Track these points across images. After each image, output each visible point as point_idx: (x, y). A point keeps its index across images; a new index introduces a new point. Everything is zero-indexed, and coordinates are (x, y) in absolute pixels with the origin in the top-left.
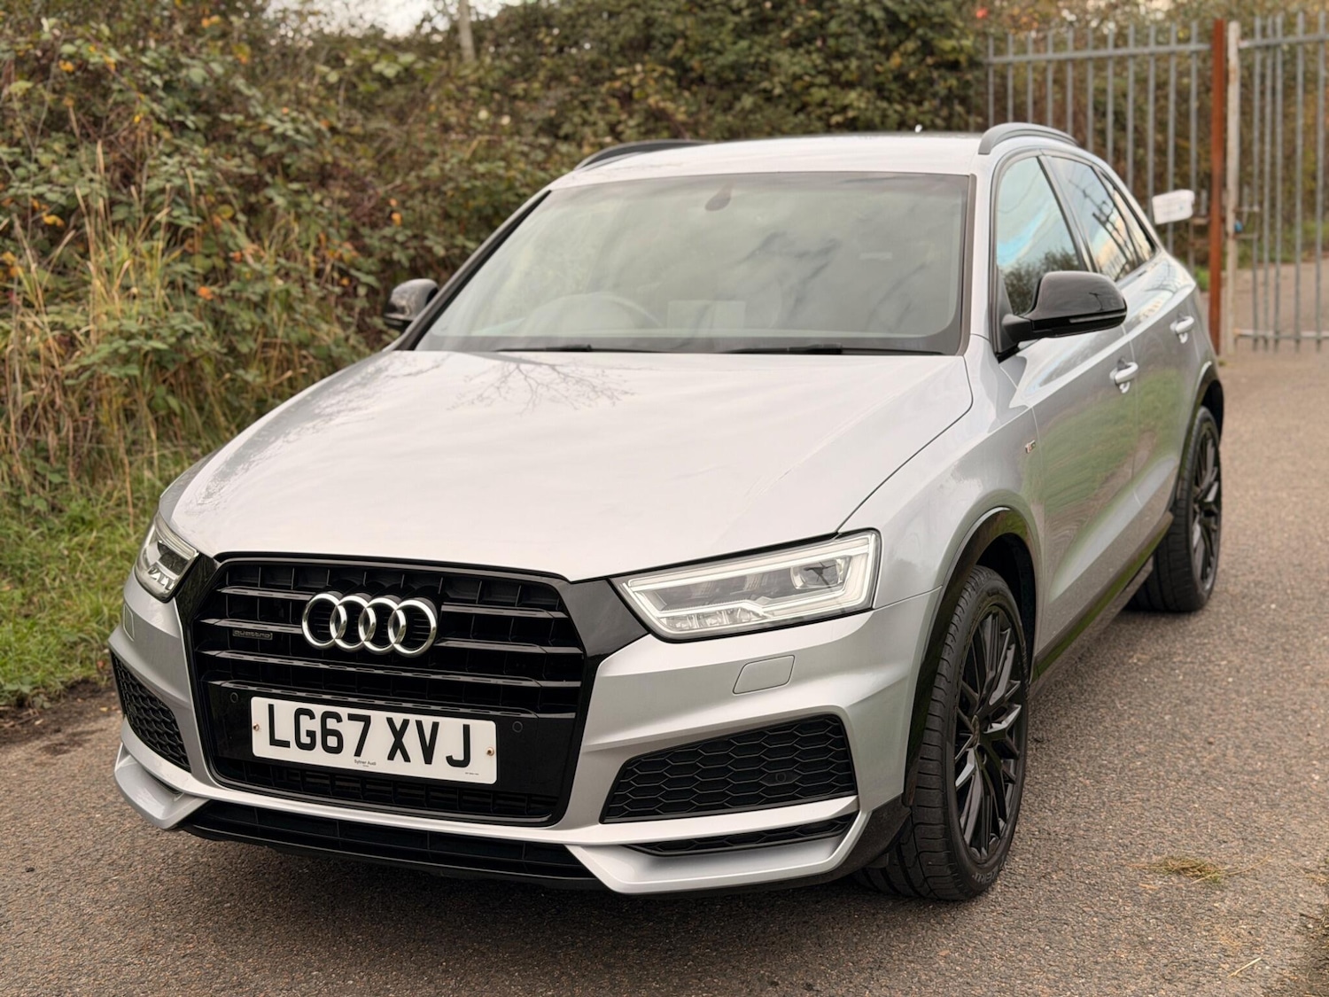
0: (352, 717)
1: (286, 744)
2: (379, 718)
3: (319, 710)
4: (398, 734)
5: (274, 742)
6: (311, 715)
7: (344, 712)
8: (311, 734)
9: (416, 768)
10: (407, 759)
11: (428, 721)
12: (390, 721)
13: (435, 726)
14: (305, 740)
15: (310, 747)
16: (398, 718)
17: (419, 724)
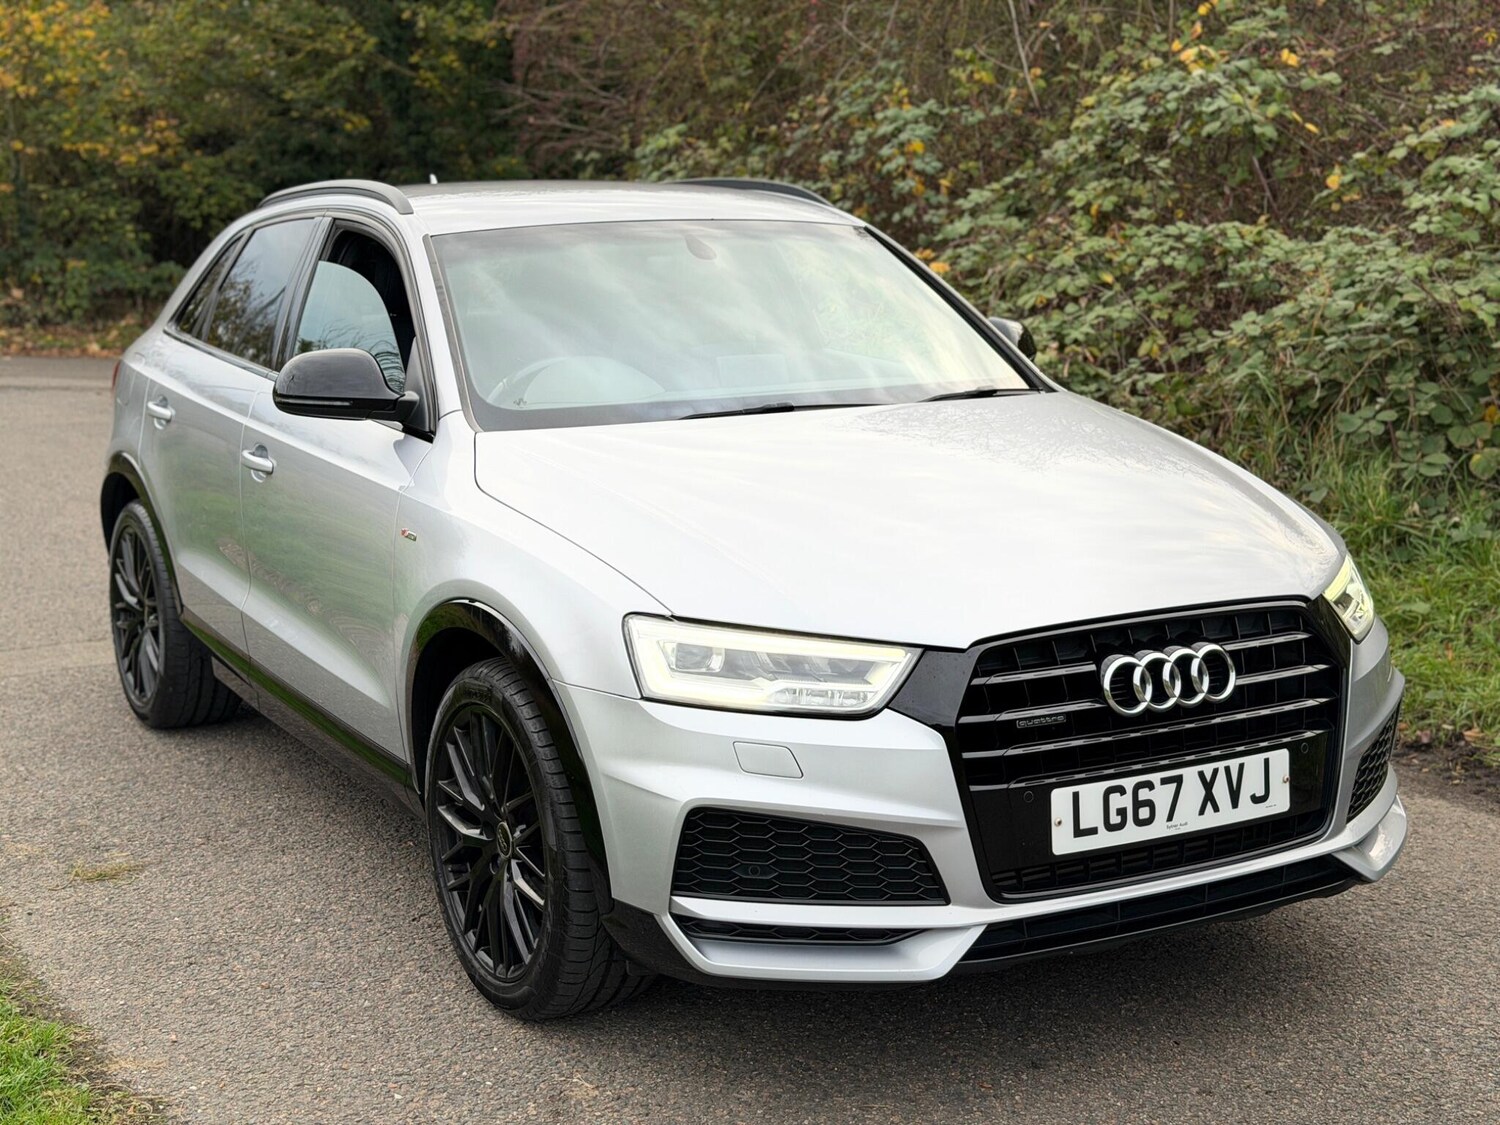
0: (1164, 781)
1: (1093, 831)
2: (1190, 774)
3: (1129, 783)
4: (1208, 785)
5: (1079, 832)
6: (1121, 790)
7: (1155, 778)
8: (1122, 812)
9: (1227, 816)
10: (1216, 809)
11: (1234, 764)
12: (1201, 775)
13: (1241, 766)
14: (1115, 819)
15: (1121, 826)
16: (1208, 769)
17: (1227, 770)
